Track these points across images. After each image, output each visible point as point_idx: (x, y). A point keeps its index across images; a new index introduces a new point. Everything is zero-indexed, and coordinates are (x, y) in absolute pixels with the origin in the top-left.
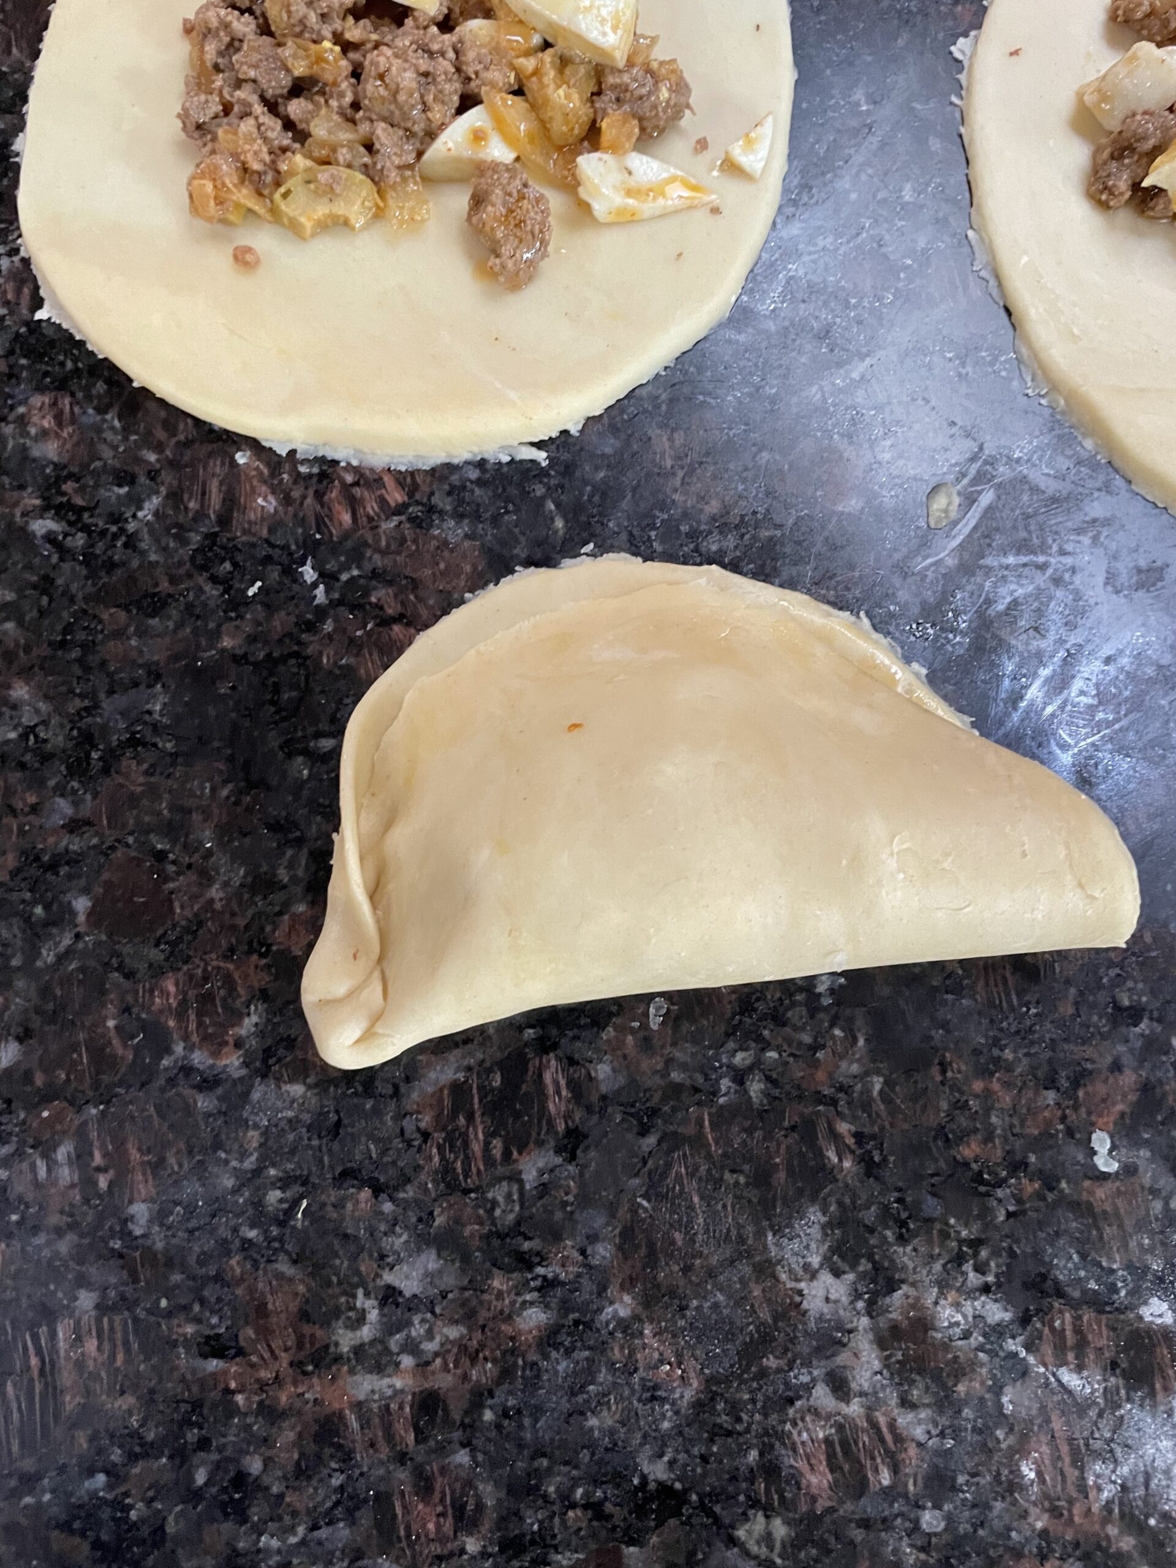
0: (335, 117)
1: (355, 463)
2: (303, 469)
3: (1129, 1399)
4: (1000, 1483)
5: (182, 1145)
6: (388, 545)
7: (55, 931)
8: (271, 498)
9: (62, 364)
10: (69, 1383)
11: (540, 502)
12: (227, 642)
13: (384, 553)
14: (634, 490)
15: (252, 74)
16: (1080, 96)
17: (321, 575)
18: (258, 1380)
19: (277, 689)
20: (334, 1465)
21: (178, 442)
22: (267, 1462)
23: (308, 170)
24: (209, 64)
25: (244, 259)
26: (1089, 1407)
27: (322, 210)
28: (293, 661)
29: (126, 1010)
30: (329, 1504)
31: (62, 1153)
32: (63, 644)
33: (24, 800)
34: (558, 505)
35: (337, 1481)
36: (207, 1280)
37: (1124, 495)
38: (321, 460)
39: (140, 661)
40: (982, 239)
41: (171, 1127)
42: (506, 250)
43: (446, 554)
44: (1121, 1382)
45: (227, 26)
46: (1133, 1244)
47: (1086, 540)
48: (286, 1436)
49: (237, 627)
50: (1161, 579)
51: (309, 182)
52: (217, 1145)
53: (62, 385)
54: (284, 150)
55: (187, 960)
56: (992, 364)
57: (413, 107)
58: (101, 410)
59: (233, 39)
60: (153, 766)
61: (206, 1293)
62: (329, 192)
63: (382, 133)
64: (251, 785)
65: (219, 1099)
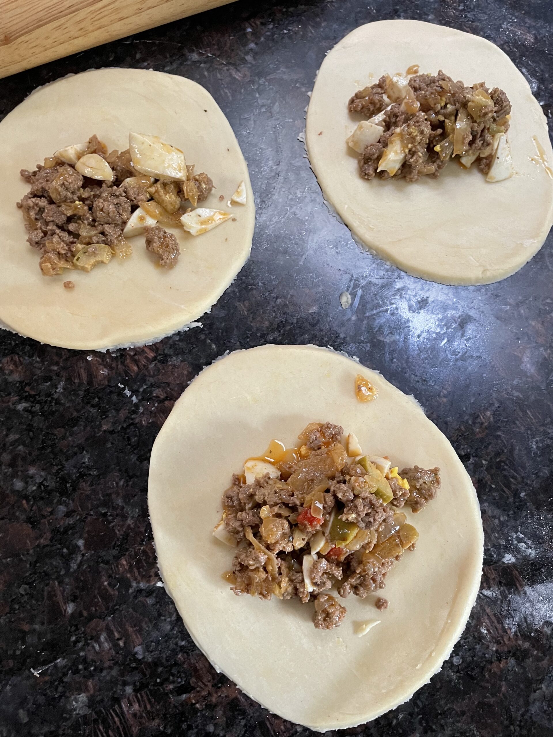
0: (88, 227)
1: (132, 347)
2: (114, 355)
3: (510, 593)
4: (476, 638)
5: (147, 619)
6: (154, 373)
7: (74, 556)
8: (105, 370)
9: (10, 344)
10: (132, 723)
11: (204, 341)
12: (105, 428)
13: (153, 377)
14: (237, 327)
15: (52, 219)
16: (347, 143)
17: (132, 392)
18: (202, 696)
19: (129, 439)
20: (240, 718)
21: (64, 360)
22: (215, 725)
23: (83, 248)
24: (33, 219)
25: (68, 286)
26: (497, 600)
27: (92, 261)
28: (132, 427)
29: (110, 576)
30: (242, 733)
31: (102, 638)
32: (43, 448)
33: (46, 511)
34: (211, 340)
35: (243, 722)
36: (172, 666)
37: (406, 278)
38: (120, 350)
39: (75, 445)
40: (329, 203)
41: (141, 614)
42: (165, 257)
43: (176, 370)
44: (505, 587)
45: (37, 205)
46: (493, 538)
47: (398, 297)
48: (219, 713)
49: (107, 421)
50: (427, 303)
51: (85, 253)
52: (160, 615)
53: (13, 351)
54: (73, 243)
55: (127, 550)
56: (346, 245)
57: (116, 216)
58: (31, 356)
59: (40, 208)
60: (92, 482)
61: (173, 671)
62: (94, 254)
63: (107, 228)
64: (131, 477)
65: (155, 597)
